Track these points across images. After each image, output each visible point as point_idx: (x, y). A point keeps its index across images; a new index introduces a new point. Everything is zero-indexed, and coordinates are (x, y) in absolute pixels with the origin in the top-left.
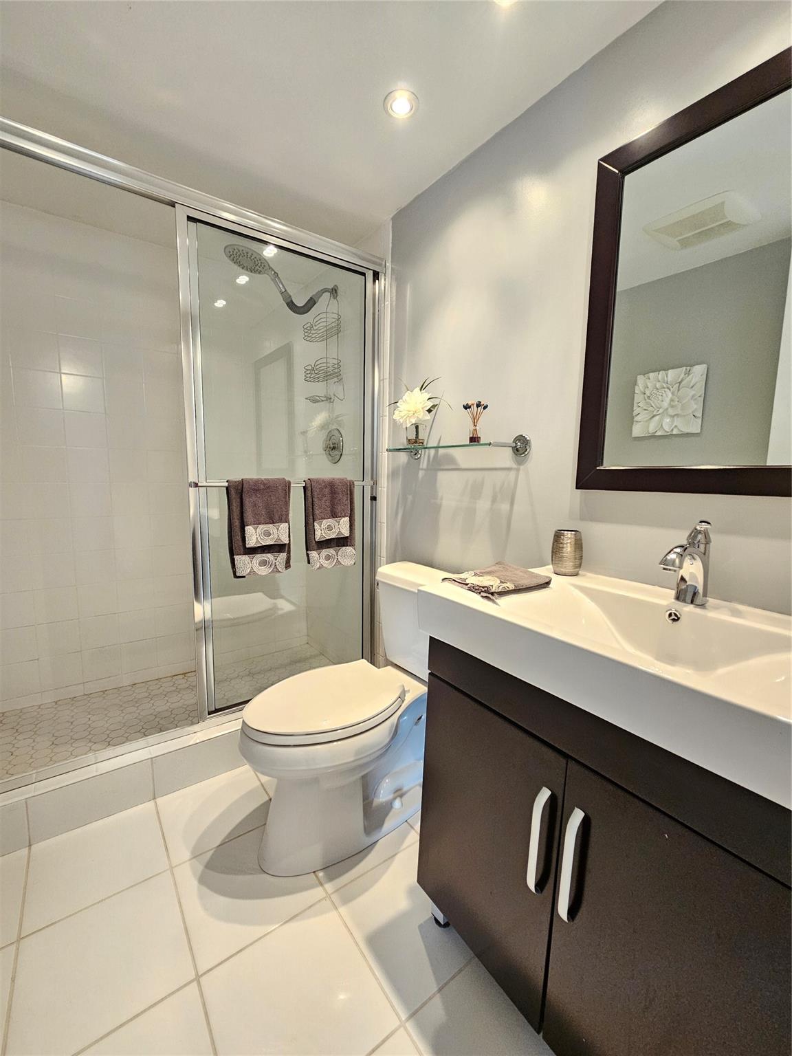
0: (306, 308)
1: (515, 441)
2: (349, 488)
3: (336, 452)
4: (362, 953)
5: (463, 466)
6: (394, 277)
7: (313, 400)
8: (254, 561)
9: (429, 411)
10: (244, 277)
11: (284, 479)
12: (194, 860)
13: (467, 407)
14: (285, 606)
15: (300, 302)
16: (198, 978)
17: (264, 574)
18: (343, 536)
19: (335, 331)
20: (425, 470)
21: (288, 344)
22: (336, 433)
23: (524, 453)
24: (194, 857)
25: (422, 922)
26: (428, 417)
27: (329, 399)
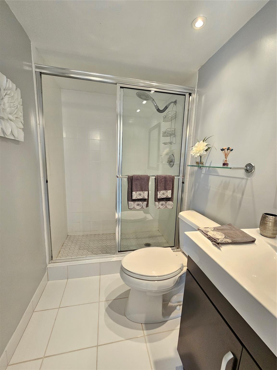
0: (164, 110)
1: (246, 166)
2: (172, 179)
3: (172, 164)
4: (151, 367)
5: (220, 174)
6: (198, 94)
7: (165, 144)
8: (135, 204)
9: (206, 150)
10: (145, 101)
11: (147, 175)
12: (106, 302)
13: (222, 150)
14: (149, 217)
15: (161, 109)
16: (97, 346)
17: (138, 209)
18: (168, 197)
19: (175, 117)
20: (204, 174)
21: (159, 123)
22: (172, 156)
23: (251, 172)
24: (106, 301)
25: (178, 366)
26: (205, 153)
27: (171, 143)
